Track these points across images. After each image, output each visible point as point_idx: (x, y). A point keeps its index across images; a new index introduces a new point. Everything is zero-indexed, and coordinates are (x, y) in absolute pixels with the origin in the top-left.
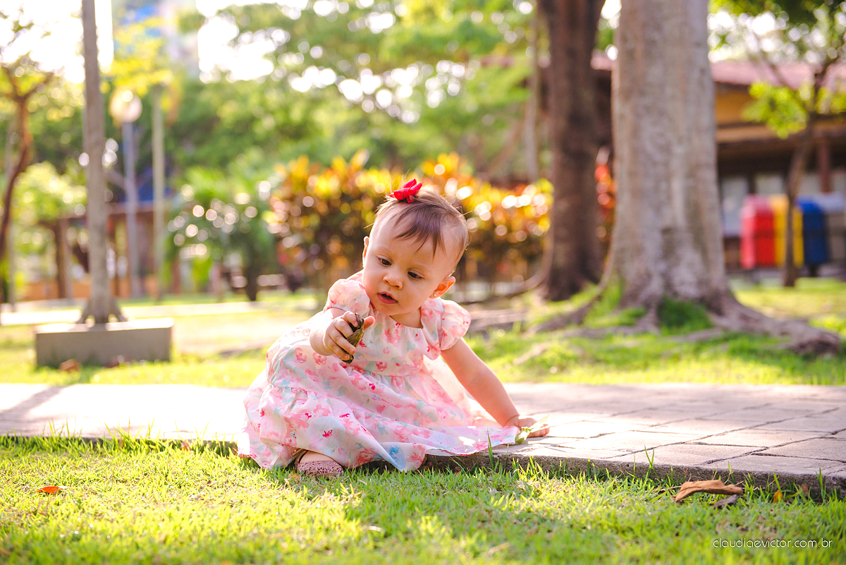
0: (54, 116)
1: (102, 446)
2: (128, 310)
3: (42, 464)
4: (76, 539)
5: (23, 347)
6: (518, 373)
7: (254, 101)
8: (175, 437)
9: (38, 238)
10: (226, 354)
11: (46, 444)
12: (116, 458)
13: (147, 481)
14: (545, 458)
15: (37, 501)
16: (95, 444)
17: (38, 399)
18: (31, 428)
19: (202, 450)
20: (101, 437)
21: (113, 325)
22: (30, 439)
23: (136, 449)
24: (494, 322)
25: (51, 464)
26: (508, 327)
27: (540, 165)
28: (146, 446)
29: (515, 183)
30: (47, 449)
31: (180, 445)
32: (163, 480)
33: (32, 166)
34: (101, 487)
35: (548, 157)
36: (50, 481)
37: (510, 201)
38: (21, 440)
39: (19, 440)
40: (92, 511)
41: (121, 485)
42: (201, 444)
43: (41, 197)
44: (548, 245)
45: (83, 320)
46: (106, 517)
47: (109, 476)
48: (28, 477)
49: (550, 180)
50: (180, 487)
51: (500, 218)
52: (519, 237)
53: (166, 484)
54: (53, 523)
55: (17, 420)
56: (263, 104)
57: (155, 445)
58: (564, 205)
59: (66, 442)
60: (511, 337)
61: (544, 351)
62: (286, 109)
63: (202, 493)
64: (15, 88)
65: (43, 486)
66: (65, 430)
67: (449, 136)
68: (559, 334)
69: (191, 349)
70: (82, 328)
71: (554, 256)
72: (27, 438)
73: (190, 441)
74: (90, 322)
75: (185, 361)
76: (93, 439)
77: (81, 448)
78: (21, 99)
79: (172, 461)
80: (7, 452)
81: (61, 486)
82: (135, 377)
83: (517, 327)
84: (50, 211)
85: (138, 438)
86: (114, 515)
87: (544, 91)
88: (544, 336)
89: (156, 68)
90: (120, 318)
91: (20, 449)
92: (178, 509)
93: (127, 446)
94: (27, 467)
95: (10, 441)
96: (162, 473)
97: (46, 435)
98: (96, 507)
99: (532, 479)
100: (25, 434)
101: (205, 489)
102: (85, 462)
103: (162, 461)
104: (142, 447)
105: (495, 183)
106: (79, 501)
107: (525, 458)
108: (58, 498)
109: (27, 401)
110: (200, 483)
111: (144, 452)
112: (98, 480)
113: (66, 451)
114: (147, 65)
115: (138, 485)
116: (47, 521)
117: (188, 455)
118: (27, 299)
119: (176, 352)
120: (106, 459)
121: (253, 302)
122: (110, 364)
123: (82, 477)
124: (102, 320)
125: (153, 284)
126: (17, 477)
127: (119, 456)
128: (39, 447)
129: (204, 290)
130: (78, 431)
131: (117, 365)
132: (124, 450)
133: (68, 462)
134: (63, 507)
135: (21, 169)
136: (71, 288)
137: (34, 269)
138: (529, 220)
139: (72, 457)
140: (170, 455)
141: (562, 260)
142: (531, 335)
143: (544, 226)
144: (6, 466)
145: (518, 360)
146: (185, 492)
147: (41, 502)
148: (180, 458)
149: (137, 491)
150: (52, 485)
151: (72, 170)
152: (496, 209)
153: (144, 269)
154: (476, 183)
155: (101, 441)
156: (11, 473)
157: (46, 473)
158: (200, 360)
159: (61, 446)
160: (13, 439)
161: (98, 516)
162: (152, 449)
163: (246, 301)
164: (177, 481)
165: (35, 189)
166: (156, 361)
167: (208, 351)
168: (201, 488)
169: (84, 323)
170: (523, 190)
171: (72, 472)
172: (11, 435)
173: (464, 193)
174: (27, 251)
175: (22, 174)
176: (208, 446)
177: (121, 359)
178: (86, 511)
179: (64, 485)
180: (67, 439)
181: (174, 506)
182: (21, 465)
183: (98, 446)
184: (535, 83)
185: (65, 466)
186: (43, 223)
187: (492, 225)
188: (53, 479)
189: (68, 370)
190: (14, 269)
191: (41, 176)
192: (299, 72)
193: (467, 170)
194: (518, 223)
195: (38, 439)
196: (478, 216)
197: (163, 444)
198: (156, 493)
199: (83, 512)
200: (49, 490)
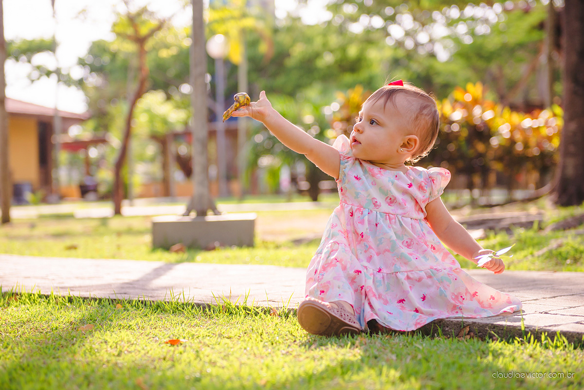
0: (164, 54)
1: (209, 310)
2: (221, 206)
3: (166, 322)
4: (198, 380)
5: (140, 233)
6: (538, 263)
7: (318, 41)
8: (266, 305)
9: (151, 149)
10: (298, 242)
11: (167, 307)
12: (222, 320)
13: (247, 338)
14: (570, 332)
15: (165, 350)
16: (204, 308)
17: (158, 273)
18: (155, 295)
19: (287, 316)
20: (209, 303)
21: (211, 217)
22: (155, 303)
23: (236, 313)
24: (517, 221)
25: (173, 322)
26: (528, 225)
27: (553, 93)
28: (244, 311)
29: (531, 108)
30: (169, 311)
31: (270, 312)
32: (260, 338)
33: (147, 94)
34: (212, 341)
35: (560, 88)
36: (173, 335)
37: (527, 122)
38: (148, 303)
39: (147, 303)
40: (207, 359)
41: (228, 341)
42: (286, 311)
43: (153, 117)
44: (558, 158)
45: (187, 214)
46: (218, 364)
47: (217, 334)
48: (157, 331)
49: (560, 106)
50: (272, 344)
51: (518, 136)
52: (535, 151)
53: (261, 341)
54: (179, 368)
55: (143, 289)
56: (325, 45)
57: (250, 311)
58: (573, 126)
59: (182, 306)
60: (531, 233)
61: (560, 246)
62: (343, 49)
63: (290, 350)
64: (136, 31)
65: (168, 339)
66: (182, 296)
67: (475, 69)
68: (572, 232)
69: (269, 238)
70: (187, 219)
71: (564, 168)
72: (153, 301)
73: (277, 308)
74: (193, 215)
75: (266, 248)
76: (203, 304)
77: (194, 311)
78: (140, 41)
79: (264, 323)
80: (138, 312)
81: (181, 340)
82: (227, 258)
83: (536, 226)
84: (160, 128)
85: (238, 304)
86: (225, 363)
87: (558, 31)
88: (560, 234)
89: (244, 16)
90: (216, 212)
91: (148, 310)
92: (273, 361)
93: (229, 311)
94: (155, 324)
95: (140, 303)
96: (258, 332)
97: (167, 300)
98: (210, 357)
99: (558, 350)
100: (151, 299)
101: (291, 347)
102: (198, 322)
103: (257, 323)
104: (241, 313)
105: (514, 108)
106: (197, 352)
107: (552, 332)
108: (181, 348)
109: (149, 274)
110: (288, 342)
111: (242, 317)
112: (209, 336)
113: (183, 313)
114: (236, 13)
115: (240, 342)
116: (173, 366)
117: (276, 320)
118: (142, 196)
119: (258, 239)
120: (214, 321)
121: (315, 202)
122: (209, 248)
123: (197, 333)
124: (202, 213)
125: (236, 186)
126: (148, 331)
127: (223, 318)
128: (162, 309)
129: (277, 192)
130: (191, 297)
131: (213, 249)
132: (227, 314)
133: (185, 322)
134: (185, 355)
135: (139, 95)
136: (175, 189)
137: (146, 174)
138: (543, 138)
139: (188, 318)
140: (262, 319)
141: (570, 171)
142: (548, 232)
143: (556, 143)
144: (139, 323)
145: (537, 253)
146: (277, 348)
147: (169, 351)
148: (270, 321)
149: (239, 346)
150: (175, 338)
151: (177, 97)
152: (514, 129)
153: (230, 174)
154: (499, 108)
155: (209, 306)
156: (143, 328)
157: (169, 329)
158: (278, 247)
159: (179, 308)
160: (142, 303)
161: (213, 364)
162: (248, 314)
163: (311, 201)
164: (270, 339)
165: (148, 111)
166: (243, 247)
167: (282, 239)
168: (289, 346)
169: (188, 215)
170: (539, 114)
171: (189, 329)
172: (140, 299)
173: (488, 115)
174: (142, 159)
175: (139, 99)
176: (292, 313)
177: (217, 244)
178: (203, 360)
179: (184, 338)
180: (183, 304)
181: (269, 359)
182: (151, 323)
183: (207, 310)
184: (549, 25)
185: (183, 324)
186: (155, 137)
187: (512, 142)
188: (176, 334)
189: (177, 251)
190: (132, 173)
191: (154, 101)
192: (354, 19)
193: (490, 97)
194: (533, 141)
195: (161, 302)
196: (501, 134)
197: (257, 310)
198: (254, 348)
199: (201, 360)
200: (173, 343)
